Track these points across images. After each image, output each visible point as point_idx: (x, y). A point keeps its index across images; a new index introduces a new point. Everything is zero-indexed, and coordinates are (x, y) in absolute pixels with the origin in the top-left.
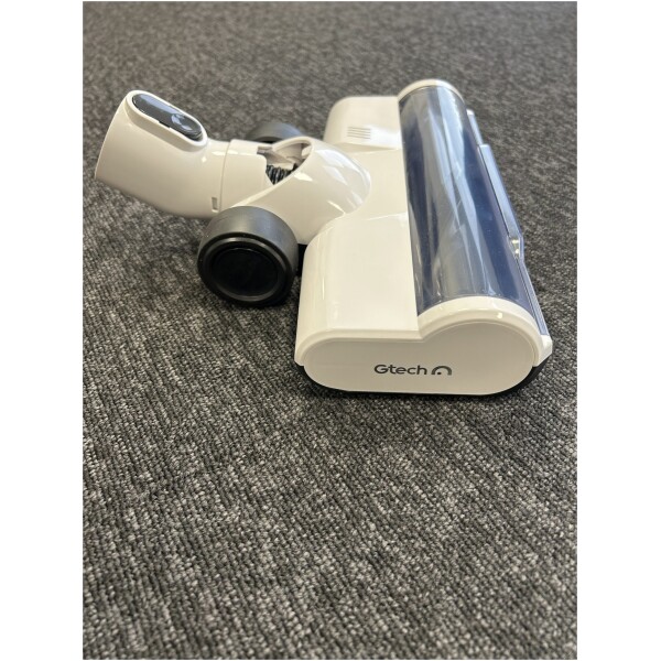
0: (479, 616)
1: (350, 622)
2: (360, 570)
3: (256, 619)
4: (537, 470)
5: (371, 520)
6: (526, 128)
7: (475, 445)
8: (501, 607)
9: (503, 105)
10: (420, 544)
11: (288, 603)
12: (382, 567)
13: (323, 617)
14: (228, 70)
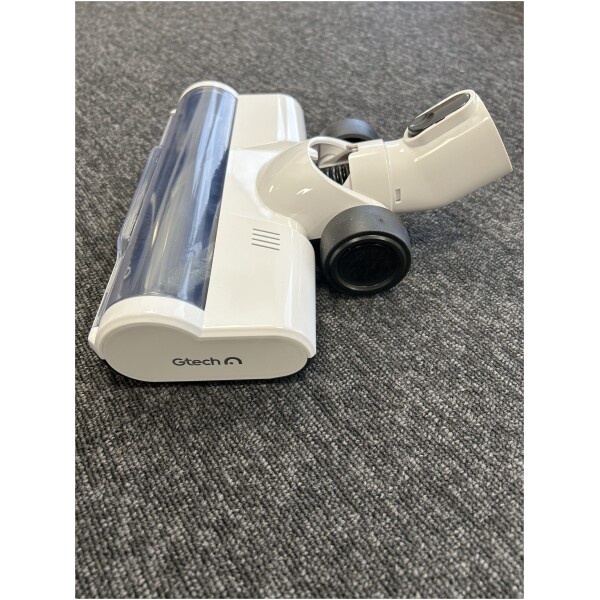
0: (304, 573)
1: (193, 585)
2: (206, 537)
3: (110, 587)
4: (368, 439)
5: (220, 492)
6: (397, 118)
7: (318, 417)
8: (323, 563)
9: (380, 95)
10: (261, 511)
11: (139, 572)
12: (225, 534)
13: (169, 581)
14: (133, 61)
